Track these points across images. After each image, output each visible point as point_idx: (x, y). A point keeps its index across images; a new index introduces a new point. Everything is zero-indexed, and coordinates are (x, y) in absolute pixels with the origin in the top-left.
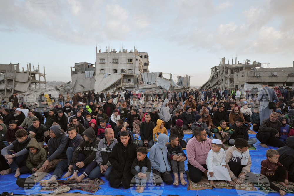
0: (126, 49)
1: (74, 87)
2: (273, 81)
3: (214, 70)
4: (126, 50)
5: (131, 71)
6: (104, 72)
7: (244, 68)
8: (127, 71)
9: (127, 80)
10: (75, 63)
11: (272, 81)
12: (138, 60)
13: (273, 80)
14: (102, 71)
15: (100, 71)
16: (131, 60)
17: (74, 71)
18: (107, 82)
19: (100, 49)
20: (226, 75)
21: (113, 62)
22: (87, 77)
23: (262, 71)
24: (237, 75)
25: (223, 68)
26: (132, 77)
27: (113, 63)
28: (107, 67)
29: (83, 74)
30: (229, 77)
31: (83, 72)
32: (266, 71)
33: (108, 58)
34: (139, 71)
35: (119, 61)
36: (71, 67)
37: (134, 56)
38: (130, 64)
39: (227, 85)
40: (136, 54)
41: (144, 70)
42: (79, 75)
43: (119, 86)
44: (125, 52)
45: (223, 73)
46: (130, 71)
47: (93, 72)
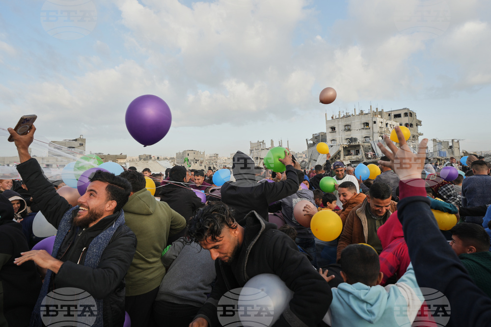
8: (363, 139)
10: (313, 134)
12: (377, 122)
14: (333, 142)
15: (330, 141)
16: (367, 124)
17: (310, 144)
21: (345, 130)
28: (339, 136)
33: (339, 125)
35: (353, 127)
36: (307, 140)
37: (371, 118)
38: (366, 129)
42: (315, 147)
46: (366, 138)
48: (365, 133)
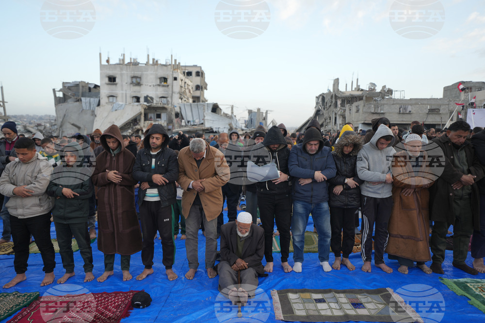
0: (156, 59)
1: (61, 126)
2: (404, 121)
3: (320, 99)
4: (157, 61)
5: (165, 99)
6: (114, 101)
7: (364, 98)
8: (158, 100)
9: (155, 116)
10: (63, 83)
11: (402, 121)
12: (179, 79)
13: (404, 119)
14: (111, 99)
15: (107, 98)
16: (165, 80)
17: (60, 98)
18: (116, 119)
19: (108, 58)
20: (335, 110)
21: (132, 83)
22: (85, 108)
23: (387, 104)
24: (350, 110)
25: (332, 96)
26: (165, 111)
27: (132, 85)
28: (121, 92)
29: (78, 103)
30: (339, 113)
31: (79, 100)
32: (393, 104)
33: (122, 75)
34: (180, 100)
35: (144, 81)
36: (54, 90)
37: (171, 73)
38: (163, 86)
39: (336, 127)
40: (174, 69)
41: (193, 97)
42: (71, 104)
43: (138, 127)
44: (155, 63)
45: (330, 106)
46: (162, 99)
47: (97, 100)
48: (160, 91)
